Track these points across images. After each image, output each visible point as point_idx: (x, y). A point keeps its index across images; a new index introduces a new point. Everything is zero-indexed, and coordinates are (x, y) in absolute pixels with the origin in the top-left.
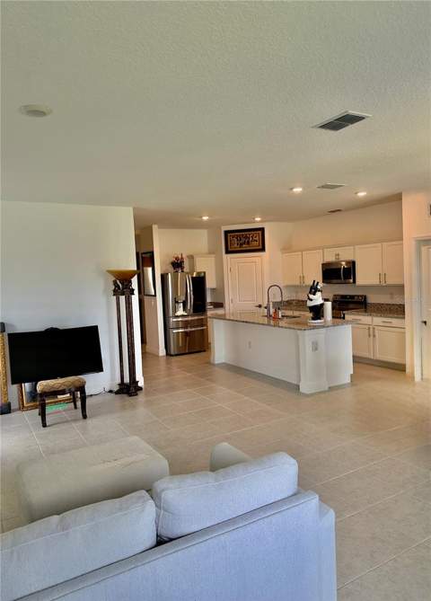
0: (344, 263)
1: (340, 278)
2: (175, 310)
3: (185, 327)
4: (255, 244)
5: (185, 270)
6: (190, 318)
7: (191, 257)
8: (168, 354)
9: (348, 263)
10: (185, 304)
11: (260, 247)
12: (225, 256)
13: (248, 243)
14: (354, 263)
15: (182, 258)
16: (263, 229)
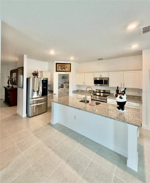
1: (103, 84)
2: (33, 95)
3: (37, 103)
4: (67, 69)
5: (38, 77)
6: (39, 99)
7: (42, 72)
8: (28, 116)
9: (106, 78)
10: (38, 92)
11: (69, 70)
12: (55, 73)
13: (65, 69)
14: (108, 78)
16: (71, 64)
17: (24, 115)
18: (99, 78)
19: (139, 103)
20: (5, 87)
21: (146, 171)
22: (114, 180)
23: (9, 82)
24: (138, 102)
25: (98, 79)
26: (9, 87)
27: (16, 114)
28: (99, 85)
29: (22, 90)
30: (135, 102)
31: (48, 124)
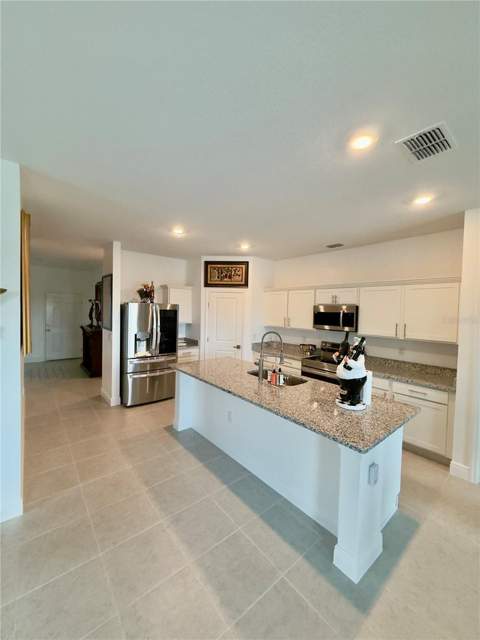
0: (344, 307)
1: (339, 325)
4: (237, 279)
5: (155, 301)
6: (155, 360)
7: (165, 287)
8: (123, 404)
9: (349, 307)
10: (149, 341)
11: (243, 283)
12: (204, 289)
13: (230, 277)
14: (357, 308)
15: (152, 286)
16: (247, 263)
17: (114, 400)
18: (326, 306)
19: (444, 390)
20: (82, 327)
21: (387, 588)
22: (275, 587)
23: (94, 315)
24: (444, 387)
25: (322, 310)
26: (91, 326)
27: (100, 396)
28: (327, 327)
29: (110, 336)
30: (434, 388)
31: (165, 428)
